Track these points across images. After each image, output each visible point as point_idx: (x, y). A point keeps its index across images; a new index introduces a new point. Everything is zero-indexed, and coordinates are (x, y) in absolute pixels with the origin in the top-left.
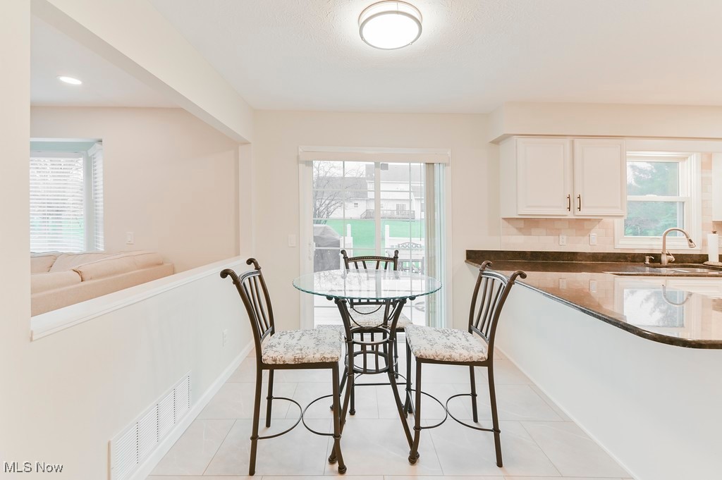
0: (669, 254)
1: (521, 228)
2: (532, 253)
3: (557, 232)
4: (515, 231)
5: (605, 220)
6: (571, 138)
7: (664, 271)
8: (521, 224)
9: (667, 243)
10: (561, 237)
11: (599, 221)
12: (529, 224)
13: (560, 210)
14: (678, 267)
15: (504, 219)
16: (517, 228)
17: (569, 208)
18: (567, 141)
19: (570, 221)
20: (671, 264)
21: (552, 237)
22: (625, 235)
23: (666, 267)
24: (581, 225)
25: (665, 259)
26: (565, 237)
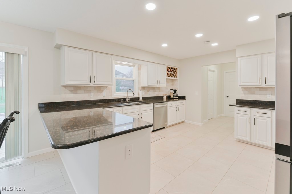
0: (128, 98)
1: (72, 91)
2: (77, 102)
3: (89, 92)
4: (69, 92)
5: (109, 86)
6: (92, 52)
7: (127, 104)
8: (72, 89)
9: (128, 94)
10: (91, 94)
11: (107, 87)
12: (76, 88)
13: (86, 83)
14: (131, 102)
15: (63, 86)
16: (70, 91)
17: (90, 81)
18: (90, 52)
19: (95, 87)
20: (129, 102)
21: (87, 94)
22: (116, 92)
23: (127, 103)
24: (100, 88)
25: (127, 100)
26: (93, 94)
